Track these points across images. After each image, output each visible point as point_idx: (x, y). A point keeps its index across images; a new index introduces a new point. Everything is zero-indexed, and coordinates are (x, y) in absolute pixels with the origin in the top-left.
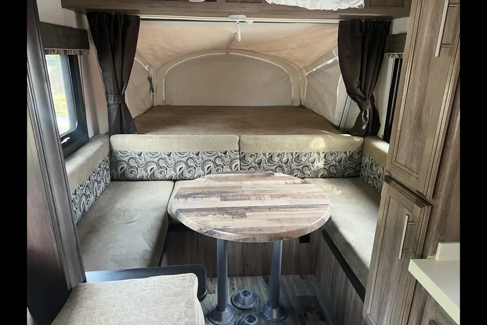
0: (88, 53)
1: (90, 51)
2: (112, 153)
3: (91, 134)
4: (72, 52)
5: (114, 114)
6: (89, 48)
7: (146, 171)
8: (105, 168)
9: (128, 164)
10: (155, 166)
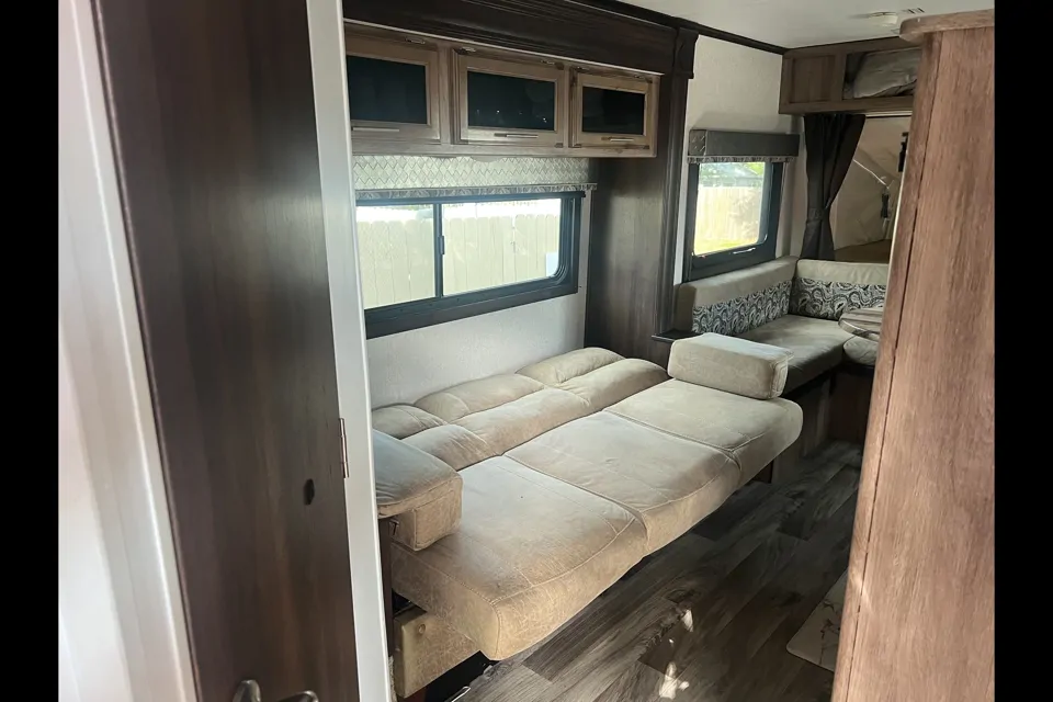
0: (796, 161)
1: (798, 158)
2: (796, 279)
3: (778, 253)
4: (778, 159)
5: (812, 232)
6: (797, 154)
7: (833, 307)
8: (785, 292)
9: (812, 296)
10: (845, 302)
